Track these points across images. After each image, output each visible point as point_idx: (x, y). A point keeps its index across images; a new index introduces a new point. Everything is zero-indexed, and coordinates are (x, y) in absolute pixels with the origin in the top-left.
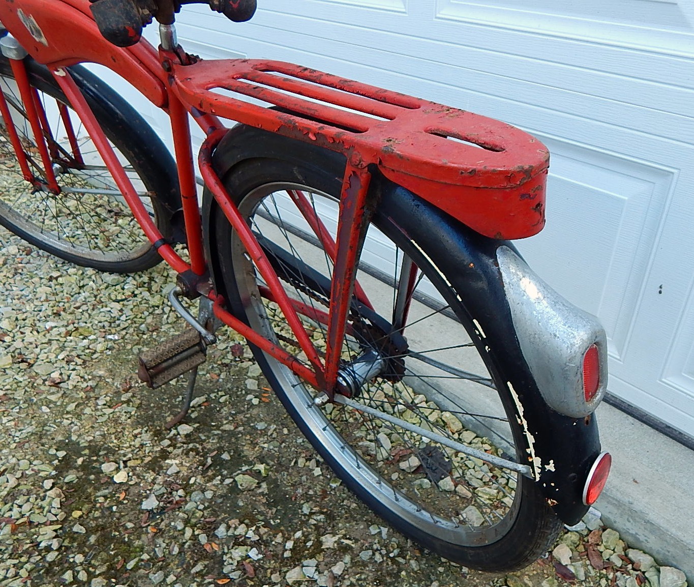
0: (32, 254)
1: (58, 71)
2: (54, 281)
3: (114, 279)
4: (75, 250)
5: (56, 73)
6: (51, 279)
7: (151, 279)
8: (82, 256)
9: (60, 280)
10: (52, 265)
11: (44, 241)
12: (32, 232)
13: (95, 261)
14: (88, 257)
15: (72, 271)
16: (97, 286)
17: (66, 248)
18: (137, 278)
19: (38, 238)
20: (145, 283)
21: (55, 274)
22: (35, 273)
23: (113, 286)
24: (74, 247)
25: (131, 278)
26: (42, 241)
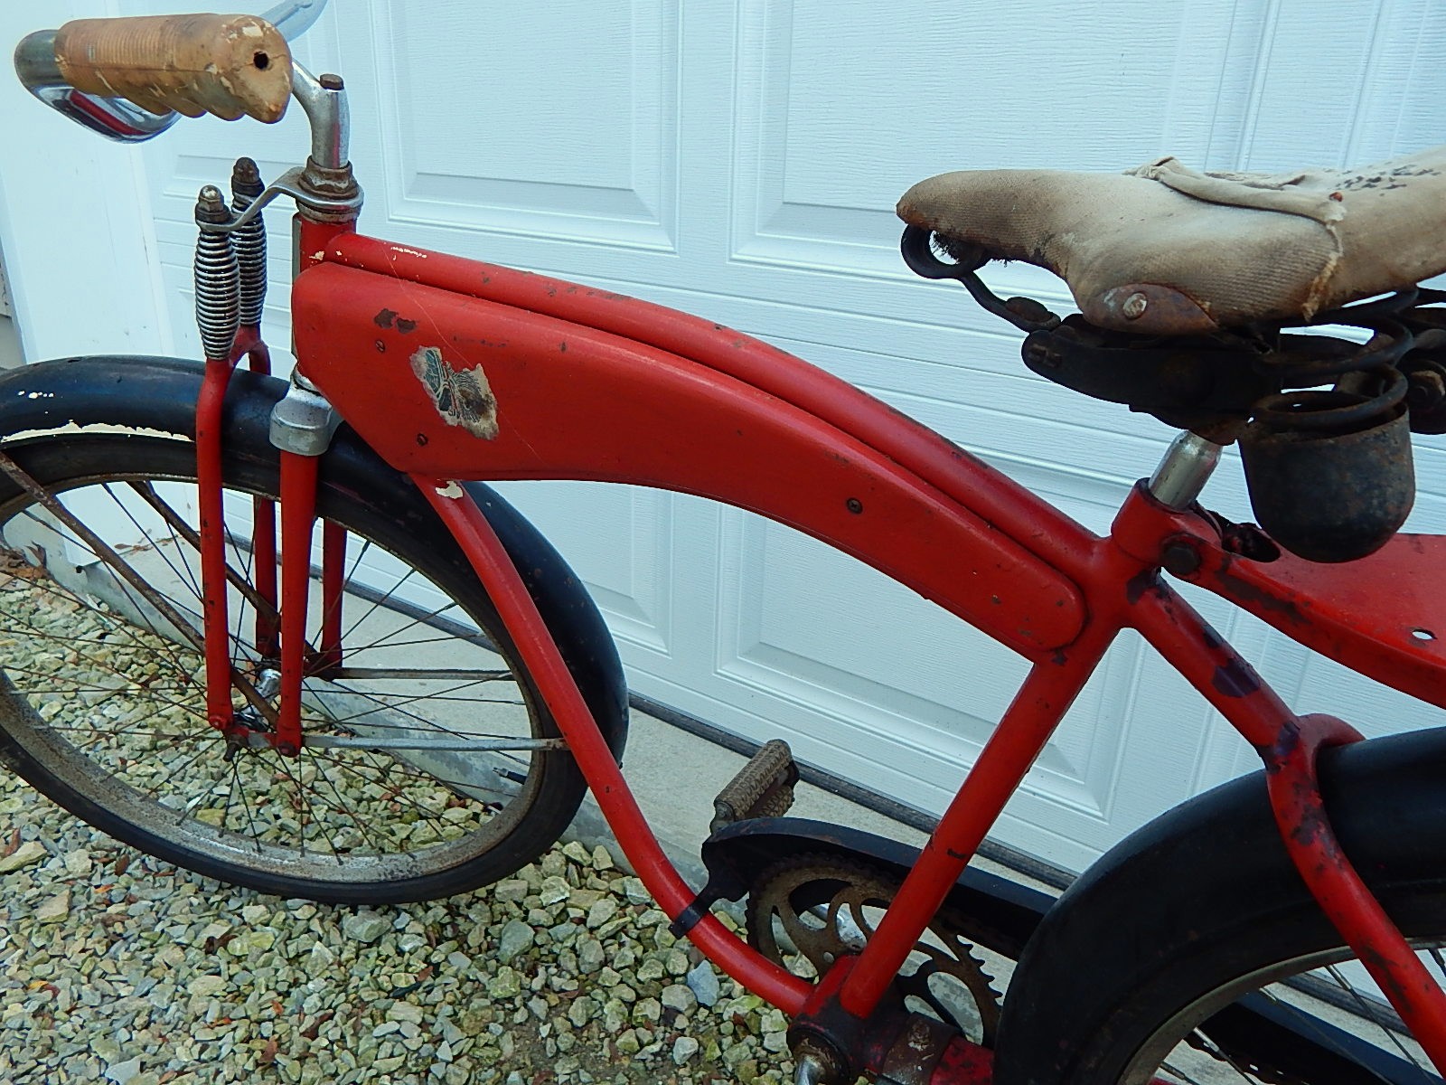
0: (130, 869)
1: (446, 486)
2: (220, 951)
3: (373, 927)
4: (262, 858)
5: (440, 491)
6: (211, 946)
7: (453, 911)
8: (280, 871)
9: (237, 946)
10: (195, 901)
11: (184, 844)
12: (156, 825)
13: (317, 881)
14: (298, 874)
15: (253, 912)
16: (334, 953)
17: (239, 856)
18: (420, 913)
19: (170, 838)
20: (443, 926)
21: (217, 930)
22: (158, 929)
23: (370, 945)
24: (260, 851)
25: (405, 917)
26: (178, 846)
